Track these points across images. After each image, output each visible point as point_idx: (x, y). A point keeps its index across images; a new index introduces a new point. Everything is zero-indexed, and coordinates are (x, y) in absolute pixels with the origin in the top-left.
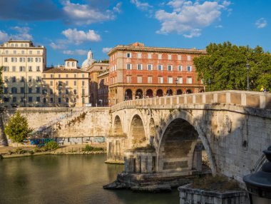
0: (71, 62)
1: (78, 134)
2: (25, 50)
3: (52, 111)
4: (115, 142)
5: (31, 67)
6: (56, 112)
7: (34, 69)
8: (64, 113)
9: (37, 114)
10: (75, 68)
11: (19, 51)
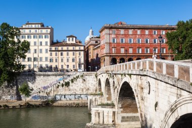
0: (71, 38)
1: (72, 92)
2: (38, 30)
3: (53, 75)
4: (94, 99)
5: (41, 42)
6: (56, 75)
7: (44, 44)
8: (62, 77)
9: (42, 77)
10: (74, 42)
11: (33, 31)
